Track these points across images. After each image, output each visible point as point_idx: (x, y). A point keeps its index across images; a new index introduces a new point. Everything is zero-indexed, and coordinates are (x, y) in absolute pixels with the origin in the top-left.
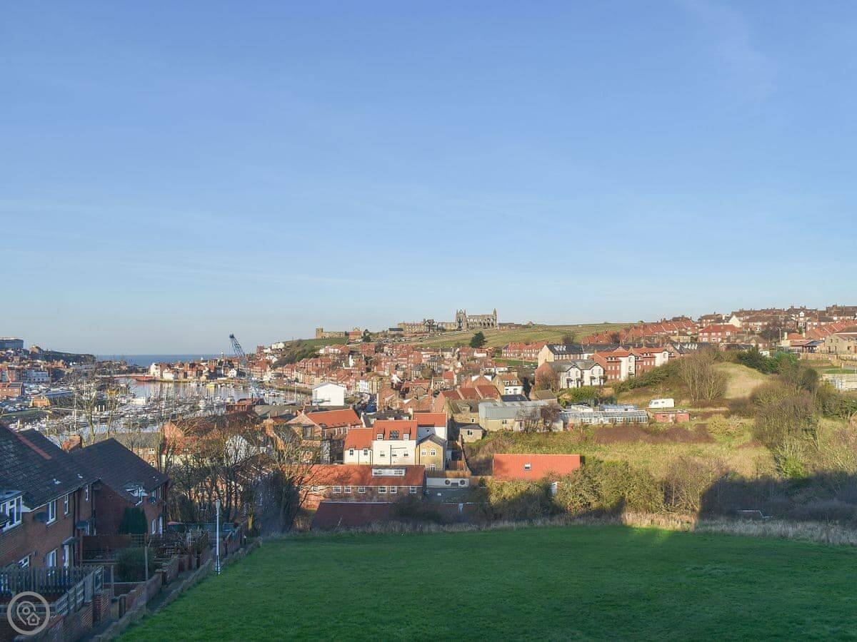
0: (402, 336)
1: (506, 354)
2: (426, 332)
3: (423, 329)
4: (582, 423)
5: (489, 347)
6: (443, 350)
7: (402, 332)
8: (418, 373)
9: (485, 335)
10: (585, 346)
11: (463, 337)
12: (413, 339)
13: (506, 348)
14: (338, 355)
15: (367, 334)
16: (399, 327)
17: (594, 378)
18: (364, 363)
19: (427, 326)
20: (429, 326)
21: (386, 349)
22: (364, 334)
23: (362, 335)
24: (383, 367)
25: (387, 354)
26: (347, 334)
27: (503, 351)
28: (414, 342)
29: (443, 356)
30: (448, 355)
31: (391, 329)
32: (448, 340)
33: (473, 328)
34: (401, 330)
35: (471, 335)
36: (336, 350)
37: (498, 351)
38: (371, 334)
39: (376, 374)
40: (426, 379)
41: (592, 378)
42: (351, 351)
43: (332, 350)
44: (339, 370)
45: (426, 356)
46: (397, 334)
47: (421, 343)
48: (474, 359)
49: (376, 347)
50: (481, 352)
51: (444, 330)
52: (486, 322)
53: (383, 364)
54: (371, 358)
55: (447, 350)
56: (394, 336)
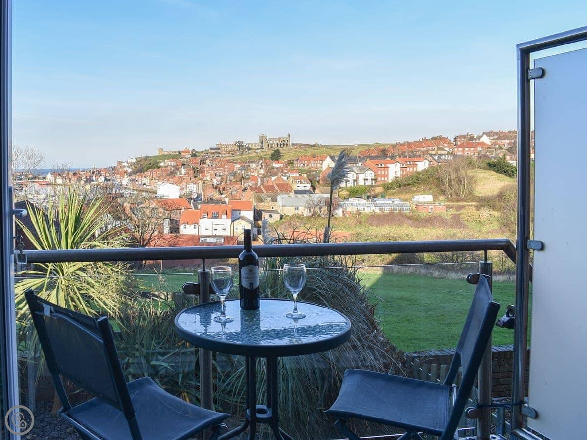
0: (219, 153)
1: (298, 165)
2: (237, 150)
3: (235, 148)
4: (358, 211)
5: (284, 160)
6: (250, 162)
7: (220, 151)
8: (232, 178)
9: (281, 151)
10: (360, 157)
11: (265, 154)
12: (228, 155)
13: (297, 160)
14: (173, 166)
15: (194, 152)
16: (217, 147)
17: (367, 180)
18: (192, 172)
19: (238, 146)
20: (239, 146)
21: (208, 162)
22: (192, 153)
23: (191, 153)
24: (206, 174)
25: (209, 166)
26: (179, 152)
27: (295, 162)
28: (228, 157)
29: (250, 166)
30: (254, 165)
31: (211, 148)
32: (253, 155)
33: (272, 147)
34: (219, 149)
35: (271, 152)
36: (172, 163)
37: (291, 163)
38: (197, 152)
39: (201, 179)
40: (237, 182)
41: (366, 180)
42: (183, 164)
43: (170, 163)
44: (175, 176)
45: (237, 166)
46: (216, 152)
47: (233, 158)
48: (273, 168)
49: (201, 161)
50: (278, 163)
51: (250, 149)
52: (282, 143)
53: (206, 172)
54: (197, 168)
55: (253, 162)
56: (213, 153)
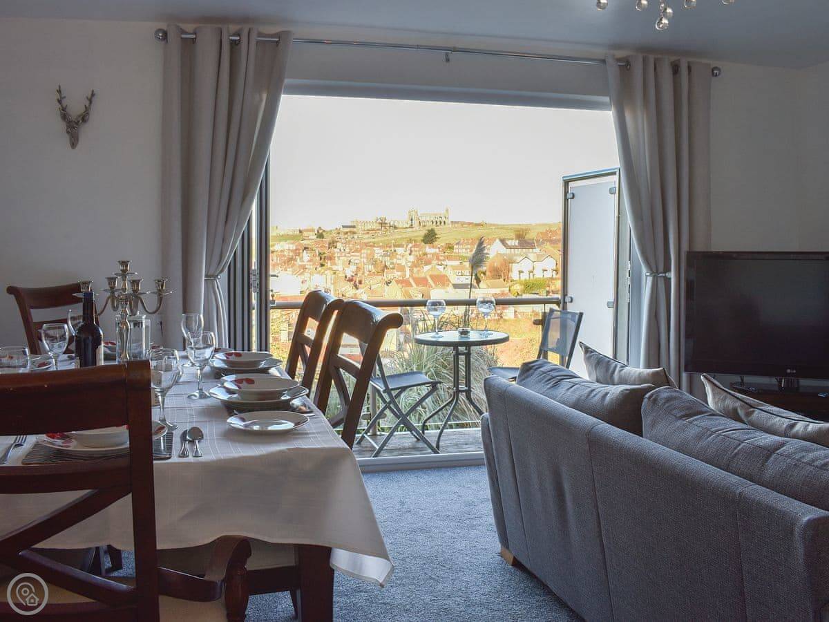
0: (354, 233)
1: (457, 249)
2: (379, 230)
3: (376, 226)
4: (533, 311)
5: (440, 243)
6: (395, 246)
7: (355, 230)
8: (371, 267)
9: (436, 231)
10: (538, 241)
11: (416, 234)
12: (367, 236)
13: (458, 244)
14: (292, 251)
15: (320, 231)
16: (352, 224)
17: (546, 270)
18: (318, 258)
19: (379, 223)
20: (381, 224)
21: (339, 245)
22: (318, 232)
23: (316, 232)
24: (336, 261)
25: (340, 250)
26: (300, 232)
27: (455, 246)
28: (367, 239)
29: (395, 251)
30: (400, 250)
31: (344, 227)
32: (400, 237)
33: (424, 226)
34: (354, 227)
35: (423, 232)
36: (291, 246)
37: (450, 247)
38: (324, 231)
39: (330, 269)
40: (378, 272)
41: (544, 271)
42: (305, 248)
43: (287, 246)
44: (294, 265)
45: (378, 253)
46: (350, 232)
47: (374, 240)
48: (425, 254)
49: (330, 244)
50: (433, 247)
51: (395, 228)
52: (438, 221)
53: (336, 258)
54: (324, 253)
55: (399, 246)
56: (347, 233)
